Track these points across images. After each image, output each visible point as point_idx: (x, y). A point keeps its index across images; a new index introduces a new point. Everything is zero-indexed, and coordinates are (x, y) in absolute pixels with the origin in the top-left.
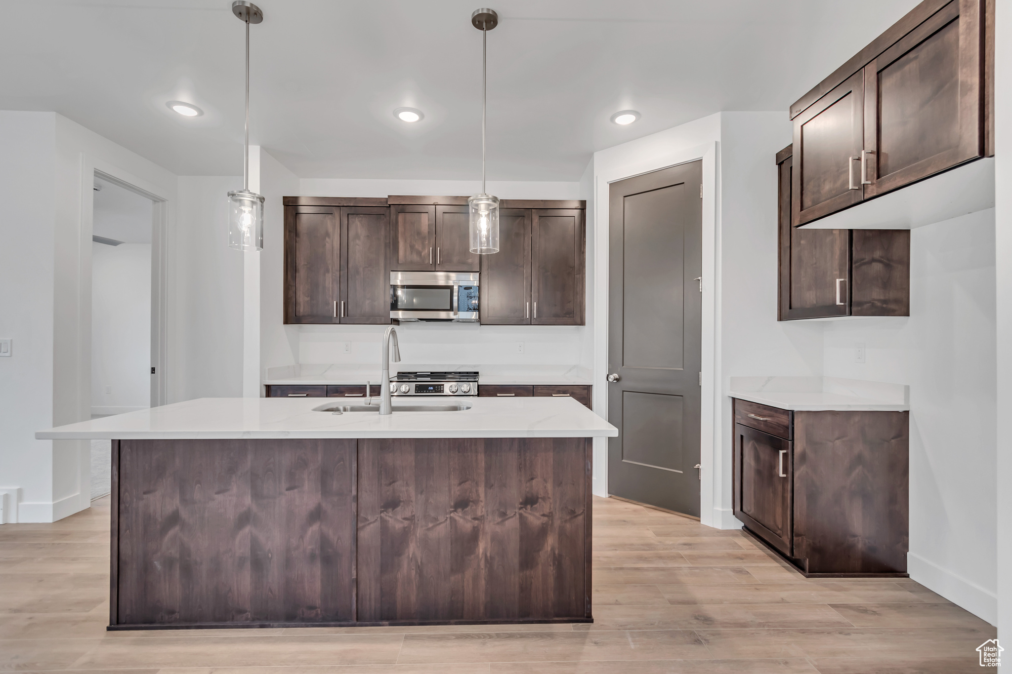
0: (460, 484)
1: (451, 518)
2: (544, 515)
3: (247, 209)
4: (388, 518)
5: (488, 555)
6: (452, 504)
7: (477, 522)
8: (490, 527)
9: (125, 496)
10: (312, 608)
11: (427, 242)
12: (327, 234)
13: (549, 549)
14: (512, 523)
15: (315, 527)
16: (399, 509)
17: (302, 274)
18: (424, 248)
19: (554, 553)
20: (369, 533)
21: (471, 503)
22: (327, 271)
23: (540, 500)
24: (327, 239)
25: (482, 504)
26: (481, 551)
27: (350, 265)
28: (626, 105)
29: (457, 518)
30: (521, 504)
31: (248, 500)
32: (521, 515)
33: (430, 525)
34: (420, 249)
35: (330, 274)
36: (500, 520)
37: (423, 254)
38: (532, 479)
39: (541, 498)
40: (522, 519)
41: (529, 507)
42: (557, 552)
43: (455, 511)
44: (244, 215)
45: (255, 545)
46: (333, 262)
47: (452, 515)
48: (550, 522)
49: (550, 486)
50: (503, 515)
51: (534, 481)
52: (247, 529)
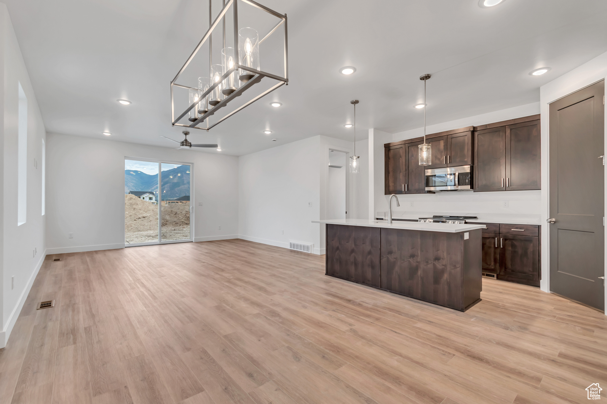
0: (412, 249)
1: (409, 260)
2: (443, 265)
3: (355, 161)
4: (389, 257)
5: (422, 276)
6: (409, 256)
7: (418, 263)
8: (422, 266)
9: (328, 241)
10: (369, 281)
11: (443, 154)
12: (401, 157)
13: (445, 278)
14: (430, 266)
15: (369, 257)
16: (392, 254)
17: (391, 174)
18: (442, 156)
19: (447, 281)
20: (384, 260)
21: (415, 256)
22: (401, 172)
23: (441, 259)
24: (400, 159)
25: (419, 257)
26: (419, 274)
27: (409, 169)
28: (540, 65)
29: (411, 261)
30: (434, 259)
31: (353, 246)
32: (434, 263)
33: (402, 262)
34: (440, 157)
35: (402, 173)
36: (426, 264)
37: (441, 160)
38: (438, 251)
39: (442, 258)
40: (434, 265)
41: (437, 261)
42: (448, 280)
43: (410, 258)
44: (354, 162)
45: (355, 258)
46: (403, 168)
47: (409, 259)
48: (445, 268)
49: (445, 254)
50: (427, 262)
51: (439, 251)
52: (353, 254)
